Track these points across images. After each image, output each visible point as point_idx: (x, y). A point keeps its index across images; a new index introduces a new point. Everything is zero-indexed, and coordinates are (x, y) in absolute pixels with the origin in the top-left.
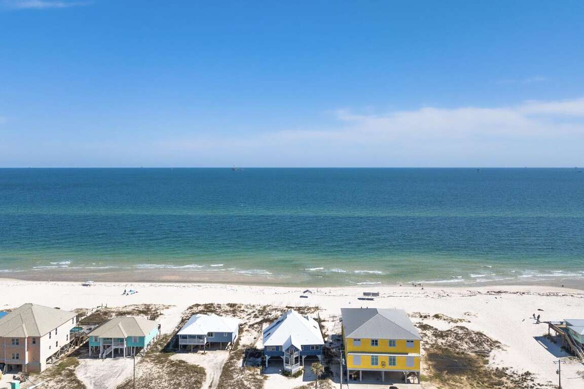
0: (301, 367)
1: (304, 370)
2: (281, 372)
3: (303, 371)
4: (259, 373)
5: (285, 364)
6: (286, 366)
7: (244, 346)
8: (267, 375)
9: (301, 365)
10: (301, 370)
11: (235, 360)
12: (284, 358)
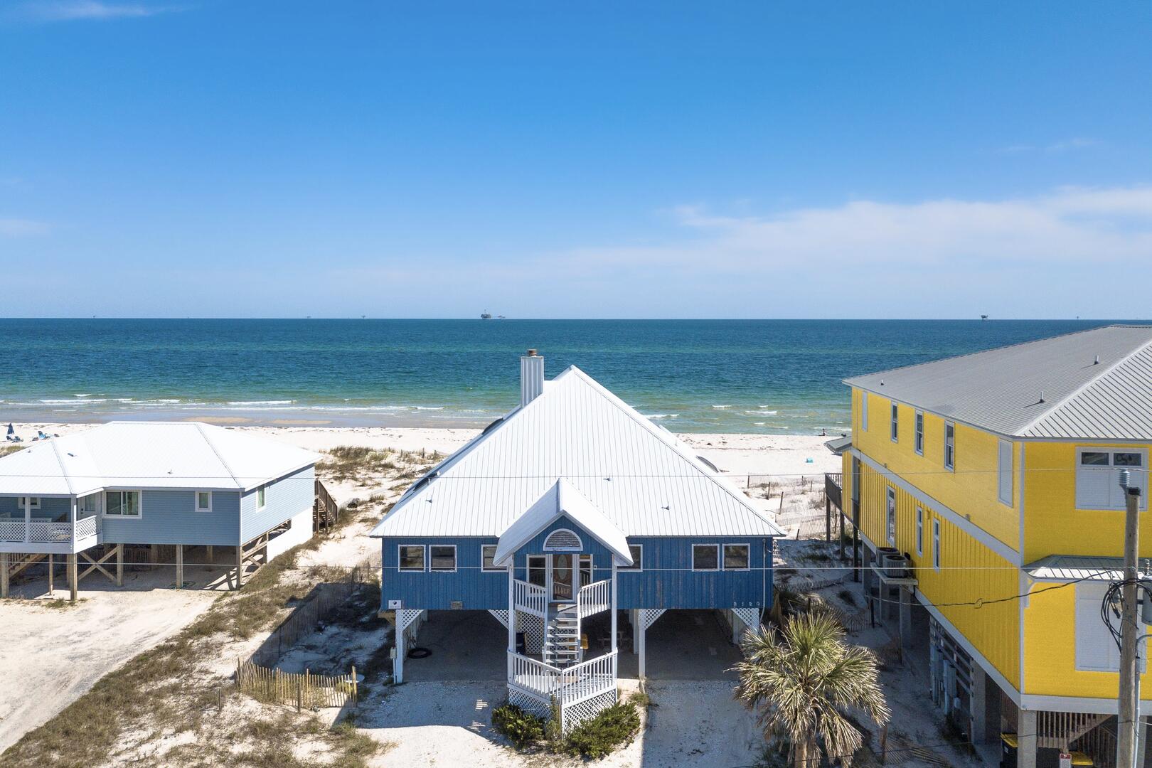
0: (630, 686)
1: (650, 707)
2: (479, 717)
3: (640, 711)
4: (329, 716)
5: (512, 655)
6: (522, 669)
7: (315, 572)
8: (376, 734)
9: (627, 669)
10: (624, 700)
11: (218, 637)
12: (510, 620)
